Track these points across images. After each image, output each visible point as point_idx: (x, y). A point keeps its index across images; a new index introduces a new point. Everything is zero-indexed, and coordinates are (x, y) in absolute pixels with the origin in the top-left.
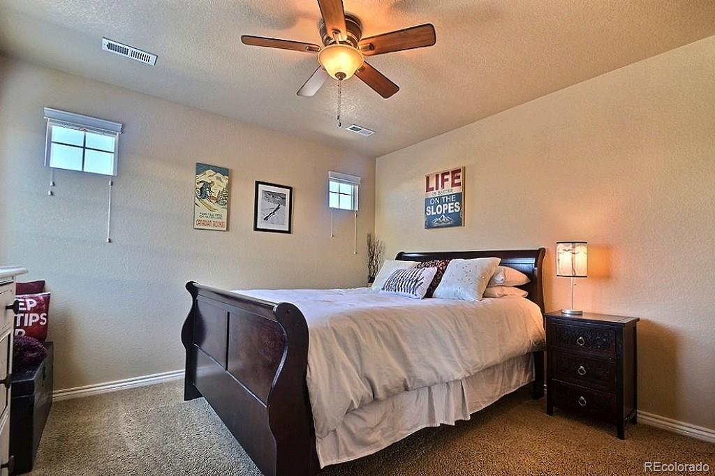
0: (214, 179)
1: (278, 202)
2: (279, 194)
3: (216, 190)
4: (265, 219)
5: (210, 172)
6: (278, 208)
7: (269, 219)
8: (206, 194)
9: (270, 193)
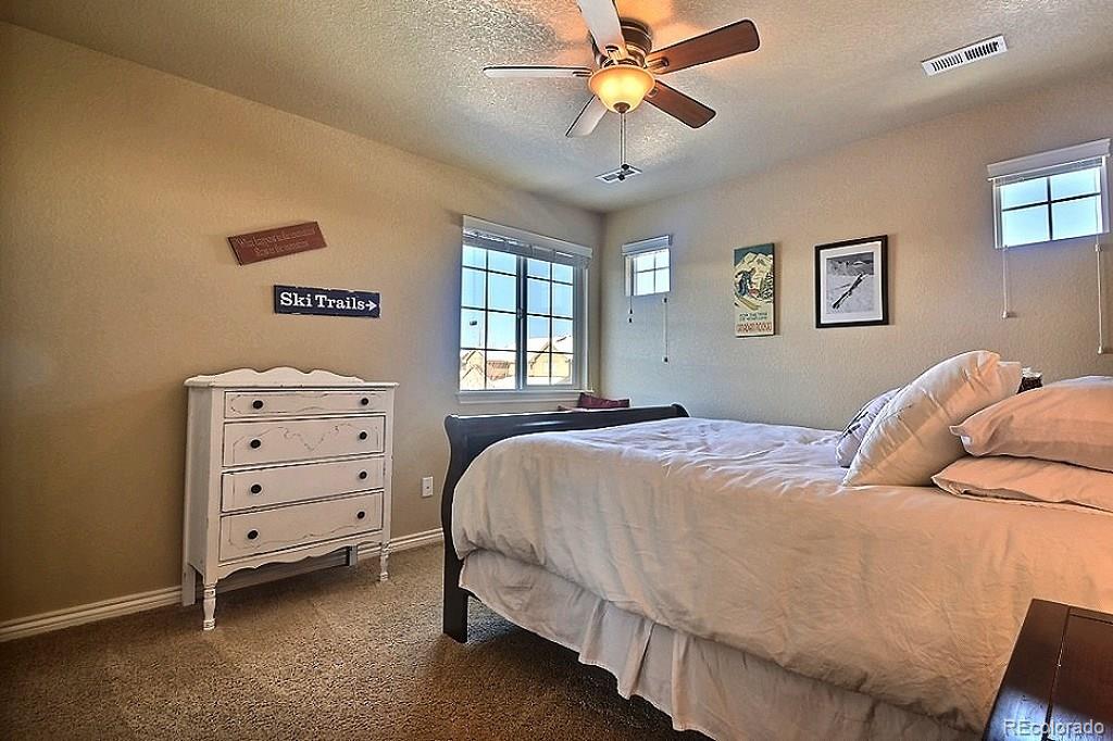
0: (753, 265)
1: (858, 271)
2: (859, 256)
3: (757, 280)
4: (834, 306)
5: (750, 256)
6: (859, 281)
7: (843, 305)
8: (746, 288)
9: (840, 260)
